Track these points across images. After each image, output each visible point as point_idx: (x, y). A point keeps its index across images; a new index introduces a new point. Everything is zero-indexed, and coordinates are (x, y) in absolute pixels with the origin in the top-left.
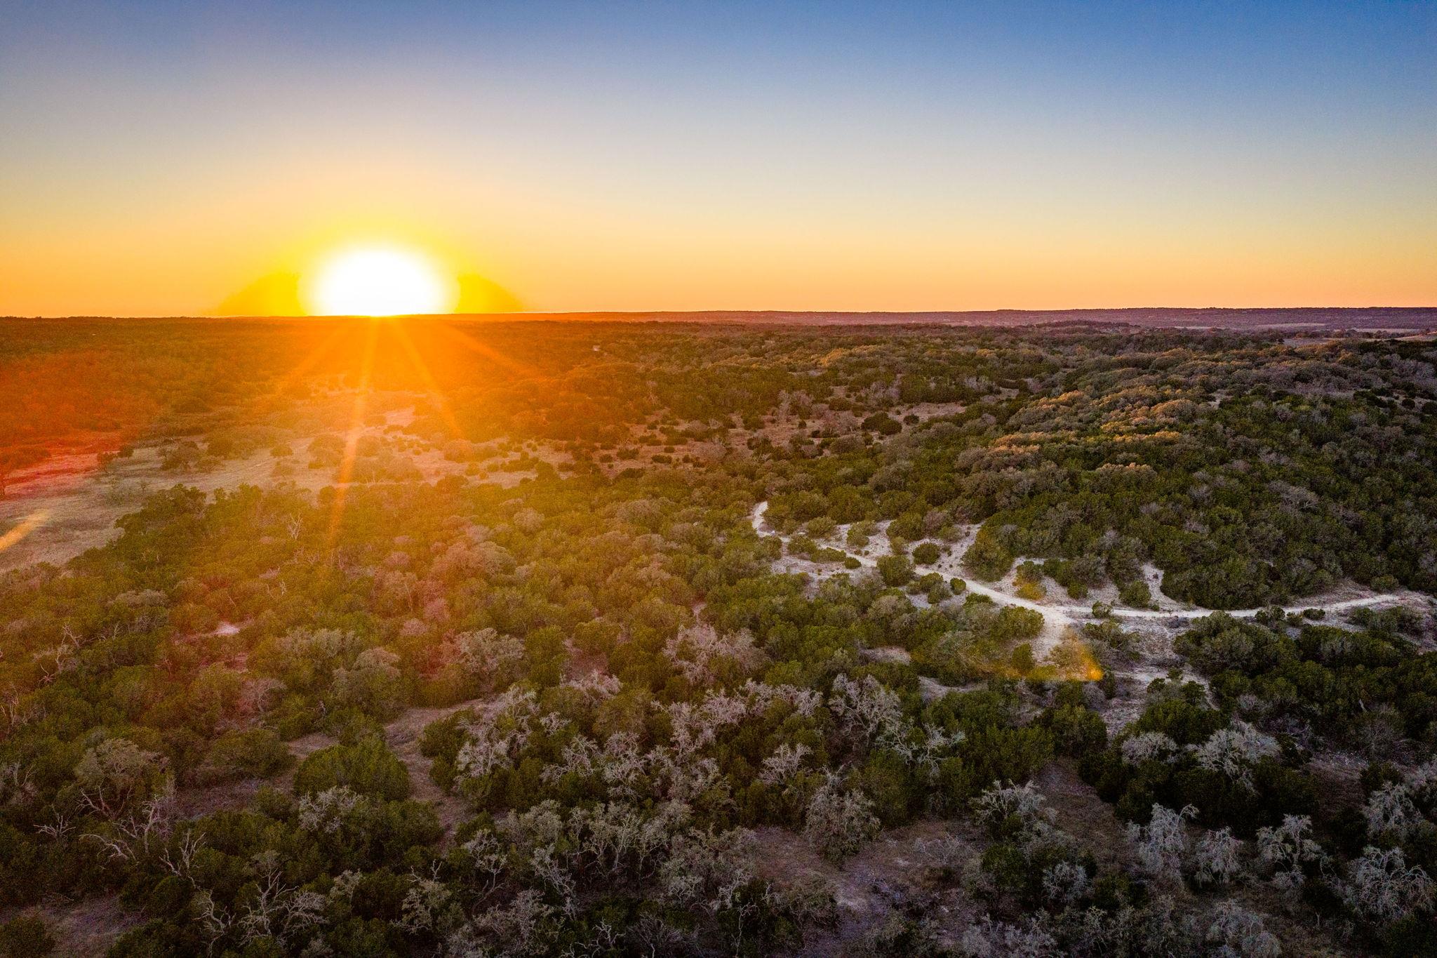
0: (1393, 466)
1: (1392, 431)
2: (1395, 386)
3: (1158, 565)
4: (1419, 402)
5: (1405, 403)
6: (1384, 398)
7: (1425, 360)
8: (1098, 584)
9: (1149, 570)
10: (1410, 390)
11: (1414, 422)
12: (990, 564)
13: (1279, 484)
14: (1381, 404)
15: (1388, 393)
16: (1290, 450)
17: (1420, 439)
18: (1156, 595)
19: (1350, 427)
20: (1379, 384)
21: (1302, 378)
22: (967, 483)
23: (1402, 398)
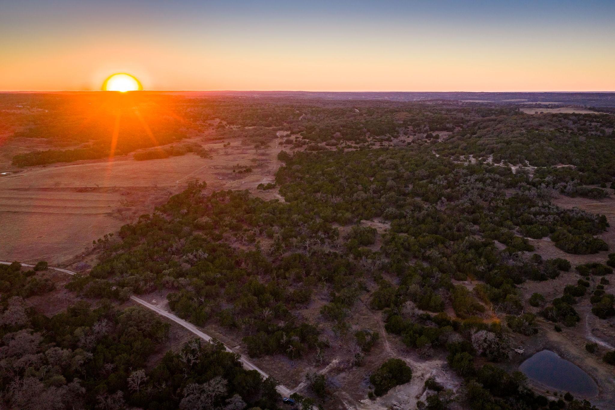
0: (566, 145)
1: (565, 138)
2: (564, 127)
3: (527, 160)
4: (570, 131)
5: (566, 132)
6: (561, 130)
7: (570, 120)
8: (518, 164)
9: (526, 162)
10: (567, 128)
11: (570, 136)
12: (498, 160)
13: (546, 147)
14: (560, 132)
15: (562, 129)
16: (545, 141)
17: (571, 139)
18: (529, 165)
19: (556, 137)
20: (560, 127)
21: (541, 125)
22: (487, 147)
23: (565, 130)
